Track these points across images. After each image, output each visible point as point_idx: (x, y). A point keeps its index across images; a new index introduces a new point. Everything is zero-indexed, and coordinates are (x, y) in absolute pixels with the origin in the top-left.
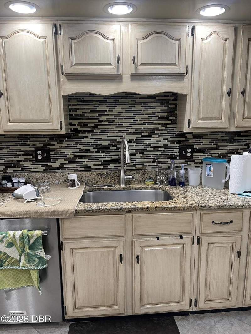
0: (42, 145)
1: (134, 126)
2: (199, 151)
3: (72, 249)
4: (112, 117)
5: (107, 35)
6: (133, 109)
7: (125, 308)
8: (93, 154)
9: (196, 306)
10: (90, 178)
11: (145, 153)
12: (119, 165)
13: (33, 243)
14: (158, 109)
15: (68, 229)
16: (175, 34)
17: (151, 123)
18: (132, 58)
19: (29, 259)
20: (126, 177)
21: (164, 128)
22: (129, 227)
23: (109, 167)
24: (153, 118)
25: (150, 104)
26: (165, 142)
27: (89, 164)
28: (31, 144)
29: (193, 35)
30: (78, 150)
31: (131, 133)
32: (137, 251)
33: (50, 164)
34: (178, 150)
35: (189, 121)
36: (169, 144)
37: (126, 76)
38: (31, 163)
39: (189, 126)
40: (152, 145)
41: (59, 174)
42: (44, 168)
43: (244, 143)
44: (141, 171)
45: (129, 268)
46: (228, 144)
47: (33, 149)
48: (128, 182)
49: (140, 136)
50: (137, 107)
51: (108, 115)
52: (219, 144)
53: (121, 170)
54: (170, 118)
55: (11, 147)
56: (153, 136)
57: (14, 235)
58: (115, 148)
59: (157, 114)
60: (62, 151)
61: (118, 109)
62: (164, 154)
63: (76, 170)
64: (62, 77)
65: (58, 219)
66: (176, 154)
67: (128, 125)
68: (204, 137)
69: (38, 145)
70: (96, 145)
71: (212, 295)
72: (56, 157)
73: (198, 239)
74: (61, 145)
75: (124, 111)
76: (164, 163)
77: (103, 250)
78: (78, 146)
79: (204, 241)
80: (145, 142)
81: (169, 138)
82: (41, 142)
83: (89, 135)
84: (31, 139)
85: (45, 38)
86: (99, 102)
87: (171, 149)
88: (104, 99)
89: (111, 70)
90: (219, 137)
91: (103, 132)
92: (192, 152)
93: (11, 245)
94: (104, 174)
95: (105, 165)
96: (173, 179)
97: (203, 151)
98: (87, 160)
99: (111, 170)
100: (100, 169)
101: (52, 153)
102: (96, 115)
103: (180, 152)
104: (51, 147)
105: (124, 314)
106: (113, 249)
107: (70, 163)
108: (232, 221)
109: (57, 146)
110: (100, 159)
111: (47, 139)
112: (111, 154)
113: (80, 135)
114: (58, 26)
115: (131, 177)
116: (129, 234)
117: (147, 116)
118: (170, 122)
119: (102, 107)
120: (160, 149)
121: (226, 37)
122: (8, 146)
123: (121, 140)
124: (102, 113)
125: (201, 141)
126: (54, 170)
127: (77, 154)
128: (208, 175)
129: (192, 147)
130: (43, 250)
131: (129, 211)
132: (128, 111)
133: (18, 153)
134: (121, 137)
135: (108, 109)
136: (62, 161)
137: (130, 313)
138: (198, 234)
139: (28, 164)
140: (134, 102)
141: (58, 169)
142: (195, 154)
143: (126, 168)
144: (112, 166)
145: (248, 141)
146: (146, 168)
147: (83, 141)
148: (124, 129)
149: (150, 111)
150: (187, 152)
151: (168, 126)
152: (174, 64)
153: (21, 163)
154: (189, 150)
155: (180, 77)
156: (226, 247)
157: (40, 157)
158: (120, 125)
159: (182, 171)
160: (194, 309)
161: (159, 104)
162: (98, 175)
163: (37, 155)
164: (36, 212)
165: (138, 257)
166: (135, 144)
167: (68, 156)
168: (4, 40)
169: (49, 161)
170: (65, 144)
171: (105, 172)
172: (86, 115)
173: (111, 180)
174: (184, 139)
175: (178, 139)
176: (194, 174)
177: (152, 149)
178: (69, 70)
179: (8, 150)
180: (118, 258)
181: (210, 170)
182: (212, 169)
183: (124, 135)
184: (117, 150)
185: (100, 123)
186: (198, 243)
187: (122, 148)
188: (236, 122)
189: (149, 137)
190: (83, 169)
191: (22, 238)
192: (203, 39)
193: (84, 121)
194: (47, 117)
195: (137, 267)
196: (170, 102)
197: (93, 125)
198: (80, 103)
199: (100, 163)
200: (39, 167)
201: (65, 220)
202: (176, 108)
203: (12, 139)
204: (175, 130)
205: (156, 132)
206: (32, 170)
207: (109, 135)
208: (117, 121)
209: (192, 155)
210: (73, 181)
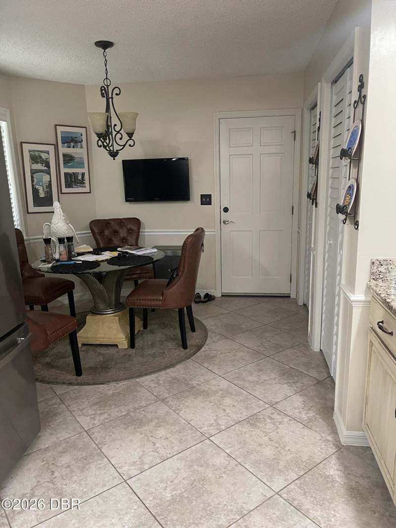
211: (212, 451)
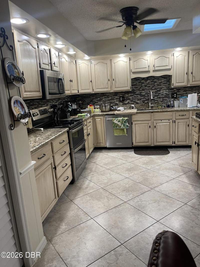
0: (122, 96)
1: (154, 87)
2: (179, 95)
3: (135, 124)
4: (146, 84)
5: (145, 59)
6: (154, 81)
7: (151, 143)
8: (139, 98)
9: (174, 144)
10: (138, 106)
11: (158, 96)
12: (149, 101)
13: (125, 121)
14: (163, 80)
15: (134, 118)
16: (167, 56)
17: (161, 85)
18: (153, 65)
19: (124, 125)
20: (151, 105)
21: (165, 87)
22: (152, 117)
23: (145, 102)
24: (161, 84)
25: (160, 79)
26: (166, 92)
27: (138, 102)
28: (119, 95)
29: (173, 56)
30: (134, 97)
31: (153, 90)
32: (155, 124)
33: (124, 102)
34: (171, 95)
35: (173, 84)
36: (167, 93)
37: (151, 71)
38: (118, 102)
39: (173, 86)
40: (161, 93)
41: (127, 105)
42: (122, 104)
43: (197, 91)
44: (157, 103)
45: (152, 131)
46: (191, 91)
47: (119, 97)
48: (152, 107)
49: (156, 90)
50: (155, 80)
51: (145, 83)
52: (187, 92)
53: (149, 103)
54: (167, 83)
55: (112, 97)
56: (161, 90)
57: (120, 119)
58: (147, 95)
59: (162, 82)
60: (129, 97)
61: (148, 81)
62: (166, 97)
63: (133, 104)
64: (131, 73)
65: (131, 115)
66: (170, 96)
67: (152, 86)
68: (181, 89)
69: (121, 96)
70: (140, 94)
71: (180, 140)
72: (126, 100)
73: (175, 121)
74: (128, 95)
75: (150, 82)
76: (166, 100)
77: (144, 124)
78: (134, 95)
79: (177, 121)
80: (158, 92)
81: (167, 91)
82: (122, 95)
83: (138, 91)
84: (119, 94)
85: (126, 62)
86: (141, 80)
87: (168, 94)
88: (143, 79)
89: (147, 69)
90: (187, 89)
91: (143, 90)
92: (176, 95)
93: (119, 121)
94: (143, 105)
95: (143, 102)
96: (169, 105)
97: (181, 94)
98: (137, 100)
99: (145, 103)
100: (141, 103)
101: (125, 98)
102: (141, 84)
103: (172, 96)
104: (125, 96)
105: (151, 145)
106: (147, 124)
107: (131, 101)
108: (186, 115)
109: (127, 95)
110: (142, 100)
111: (124, 93)
112: (146, 97)
113: (135, 91)
114: (130, 58)
115: (153, 105)
116: (152, 120)
117: (159, 83)
118: (168, 85)
119: (143, 81)
120: (164, 95)
121: (185, 55)
122: (111, 97)
123: (149, 92)
124: (143, 83)
125: (180, 91)
126: (126, 104)
127: (134, 98)
128: (181, 103)
129: (176, 94)
130: (127, 123)
131: (152, 112)
132: (152, 82)
133: (114, 99)
134: (149, 91)
135: (145, 81)
136: (129, 101)
137: (153, 145)
138: (175, 120)
139: (117, 102)
140: (154, 79)
141: (127, 104)
142: (177, 96)
143: (151, 102)
144: (146, 102)
145: (199, 90)
146: (159, 102)
147: (136, 93)
148: (151, 88)
149: (160, 81)
150: (174, 96)
151: (167, 86)
152: (167, 66)
153: (115, 102)
154: (175, 95)
155: (170, 69)
156: (184, 123)
157: (121, 100)
158: (149, 87)
159: (172, 102)
160: (174, 145)
161: (163, 78)
162: (141, 105)
163: (120, 99)
164: (125, 113)
165: (155, 127)
166: (155, 93)
167: (131, 99)
168: (115, 64)
169: (124, 101)
170: (130, 95)
171: (143, 104)
172: (137, 84)
173: (146, 107)
174: (173, 91)
175: (171, 91)
176: (176, 103)
177: (161, 95)
178: (133, 71)
179: (111, 98)
180: (149, 127)
181: (181, 101)
182: (182, 100)
183: (150, 90)
184: (148, 96)
185: (142, 87)
186: (175, 123)
187: (150, 95)
188: (190, 83)
189: (160, 91)
190: (136, 103)
191: (122, 119)
192: (177, 57)
193: (136, 86)
194: (127, 86)
195: (155, 129)
196: (167, 77)
197: (139, 87)
198: (135, 80)
199: (142, 101)
200: (121, 103)
201: (133, 115)
202: (170, 80)
203: (113, 94)
204: (170, 87)
205: (162, 89)
206: (118, 104)
207: (145, 91)
208: (148, 85)
209: (176, 97)
210: (133, 107)
211: (119, 236)
